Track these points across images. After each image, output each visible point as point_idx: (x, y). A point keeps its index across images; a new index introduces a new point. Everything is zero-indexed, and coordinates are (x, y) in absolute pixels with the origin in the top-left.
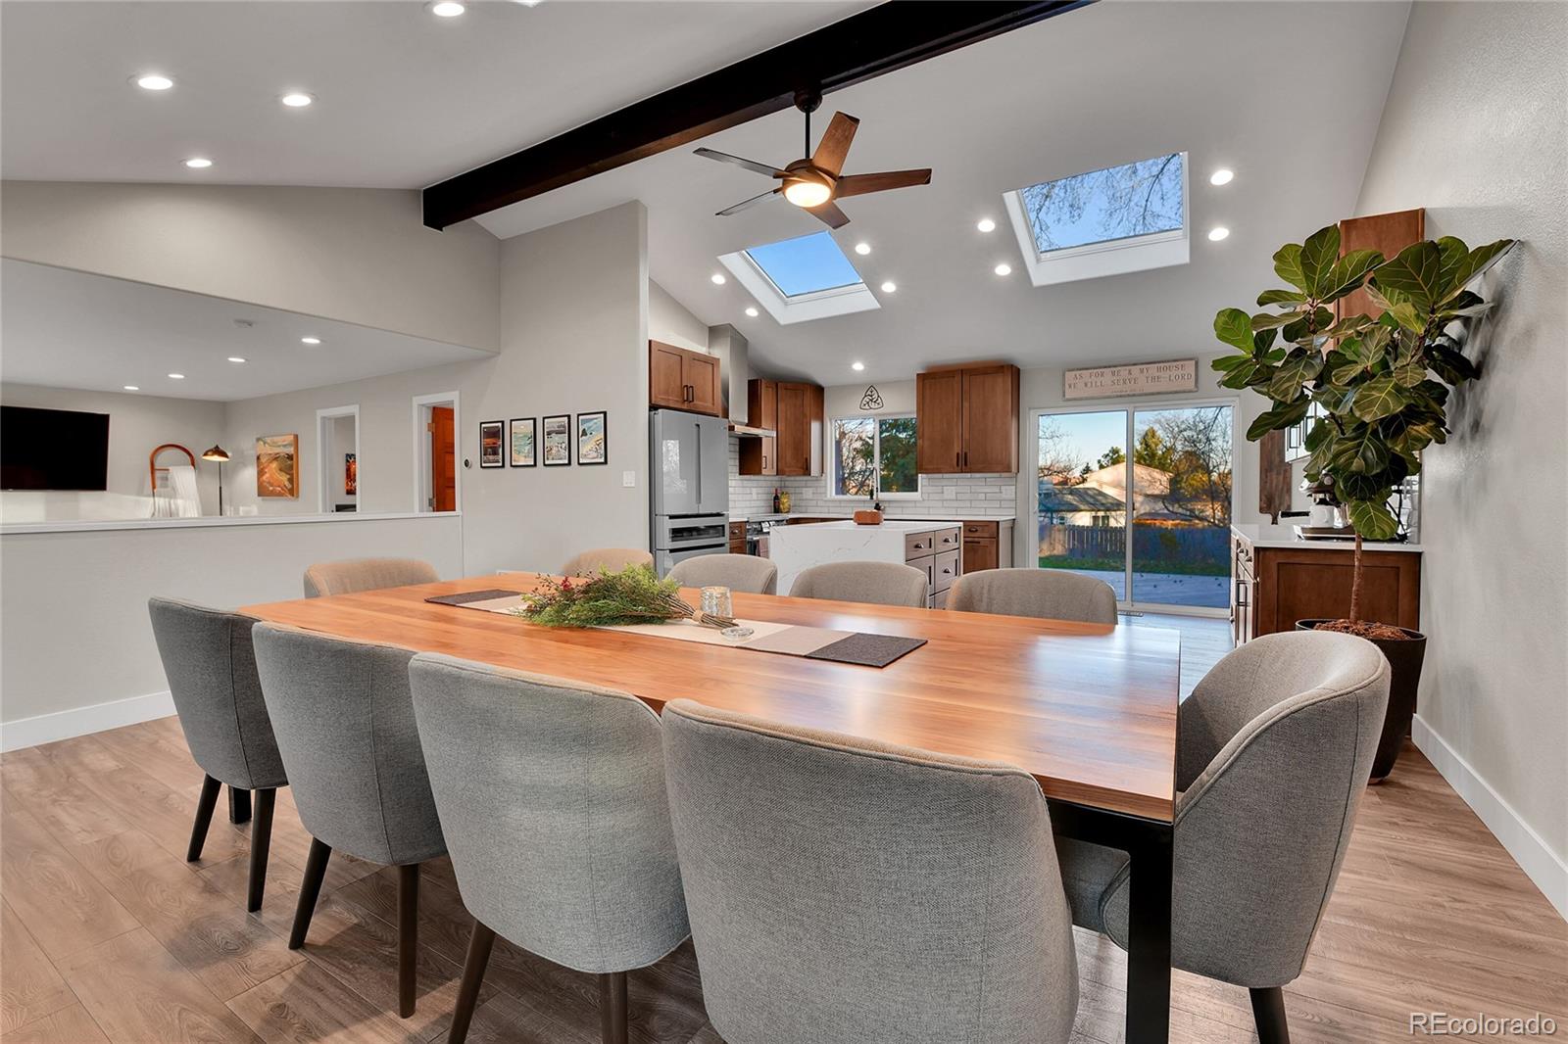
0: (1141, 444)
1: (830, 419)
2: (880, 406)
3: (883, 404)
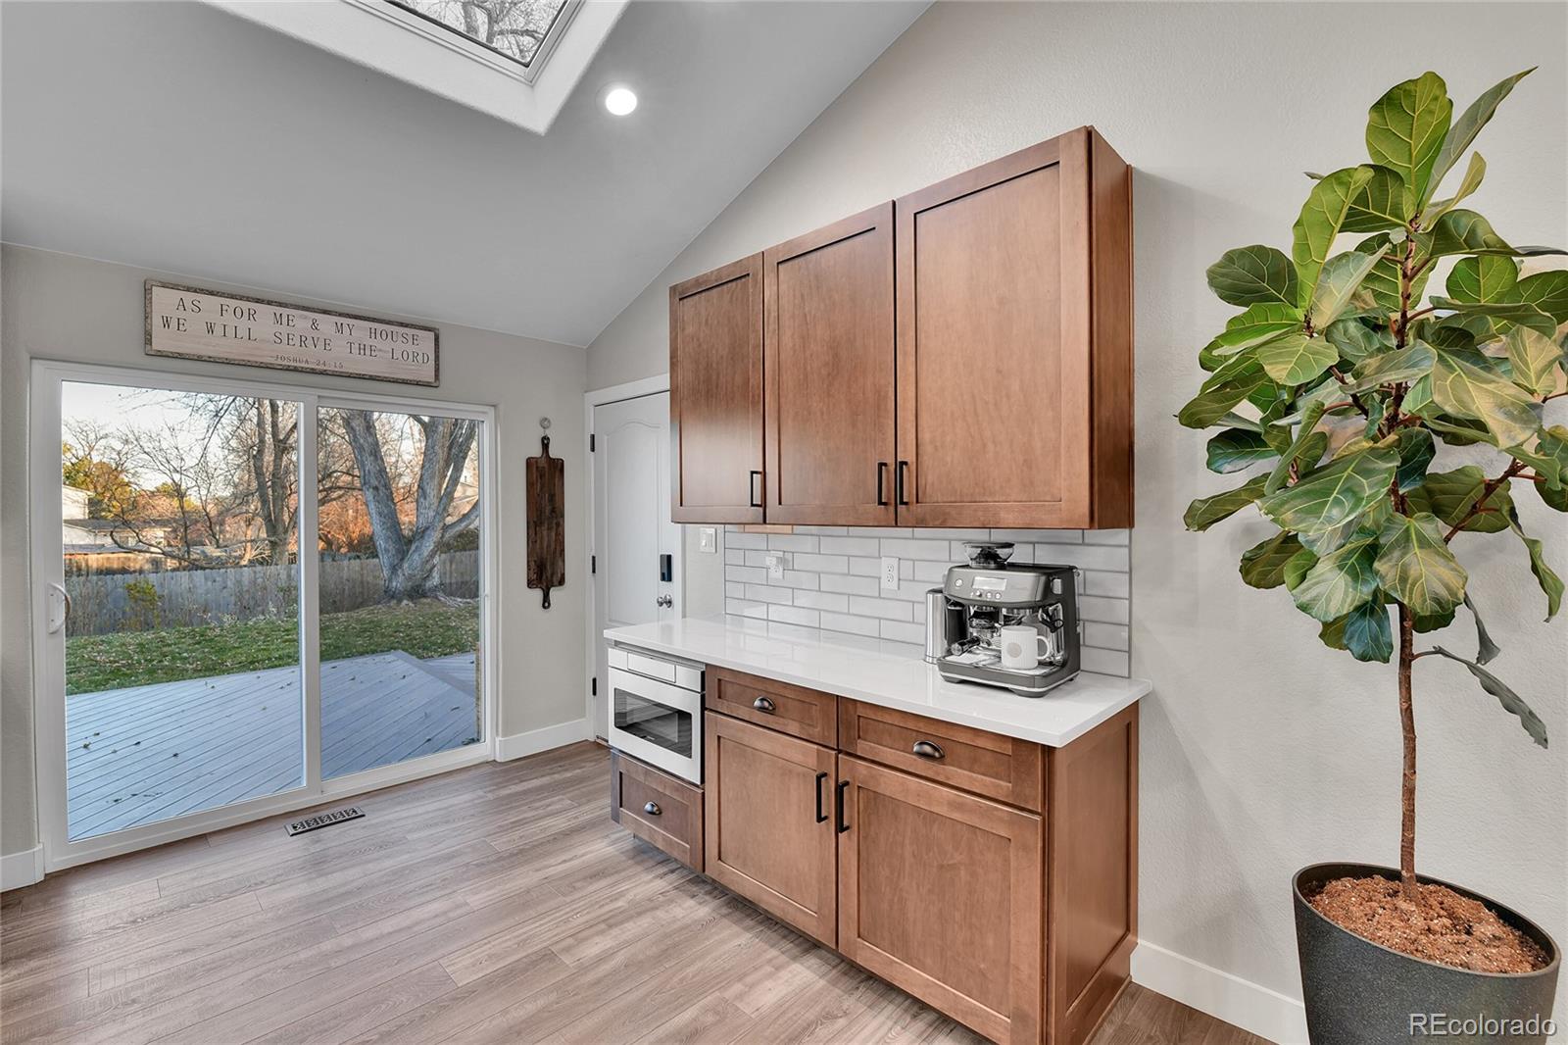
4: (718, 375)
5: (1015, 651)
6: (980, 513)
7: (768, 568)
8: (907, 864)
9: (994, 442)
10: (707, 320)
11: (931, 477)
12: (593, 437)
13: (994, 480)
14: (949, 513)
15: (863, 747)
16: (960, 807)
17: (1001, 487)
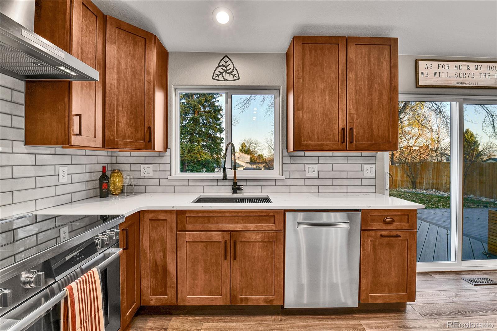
1: (175, 89)
2: (235, 78)
3: (239, 77)
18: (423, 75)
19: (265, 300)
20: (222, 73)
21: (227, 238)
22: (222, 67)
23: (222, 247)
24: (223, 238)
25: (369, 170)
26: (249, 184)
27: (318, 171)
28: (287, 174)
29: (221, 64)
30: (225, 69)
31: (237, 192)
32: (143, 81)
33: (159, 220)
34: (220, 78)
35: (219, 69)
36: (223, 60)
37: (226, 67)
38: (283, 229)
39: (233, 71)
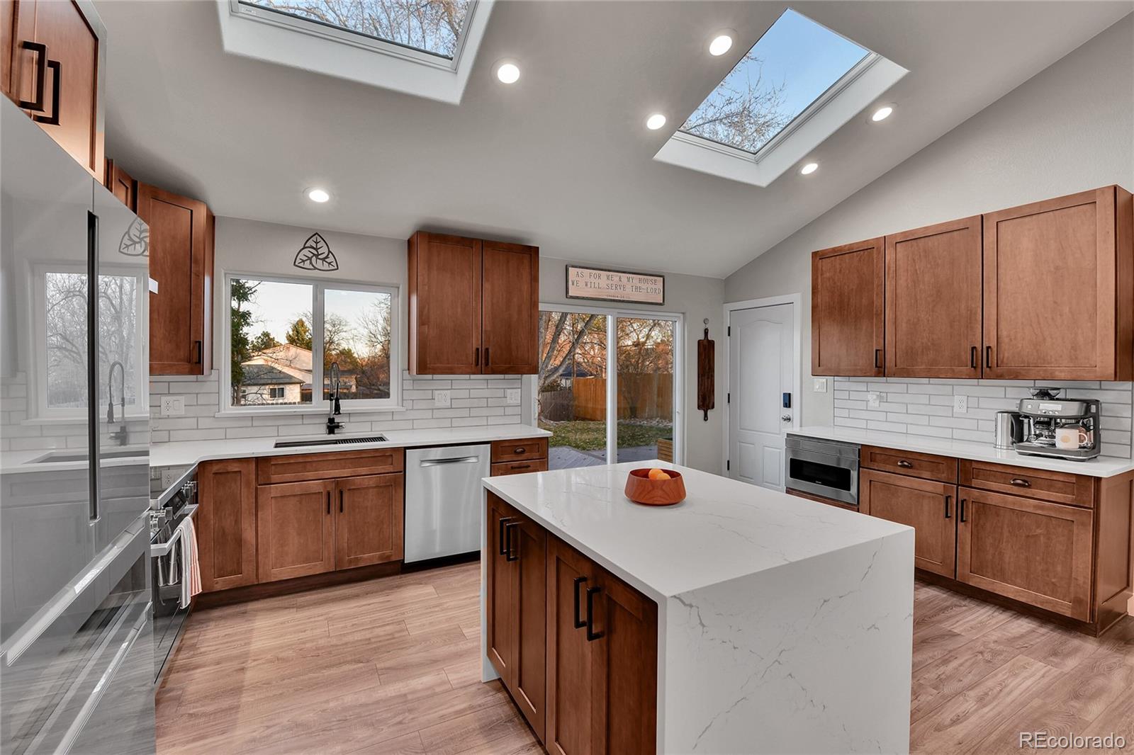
0: (293, 331)
1: (225, 274)
2: (331, 268)
3: (337, 266)
4: (849, 299)
5: (1065, 440)
6: (1041, 372)
7: (868, 401)
8: (1005, 536)
9: (1051, 338)
10: (840, 270)
11: (1007, 353)
12: (729, 328)
13: (1051, 356)
14: (1020, 373)
15: (975, 482)
16: (1042, 508)
17: (1056, 360)
18: (573, 284)
19: (381, 557)
20: (310, 259)
21: (331, 487)
22: (311, 250)
23: (324, 500)
24: (325, 487)
25: (514, 396)
26: (352, 419)
27: (451, 399)
28: (408, 404)
29: (307, 245)
30: (316, 253)
31: (336, 432)
32: (189, 273)
33: (228, 473)
34: (307, 264)
35: (306, 252)
36: (312, 238)
37: (316, 249)
38: (403, 470)
39: (327, 257)
